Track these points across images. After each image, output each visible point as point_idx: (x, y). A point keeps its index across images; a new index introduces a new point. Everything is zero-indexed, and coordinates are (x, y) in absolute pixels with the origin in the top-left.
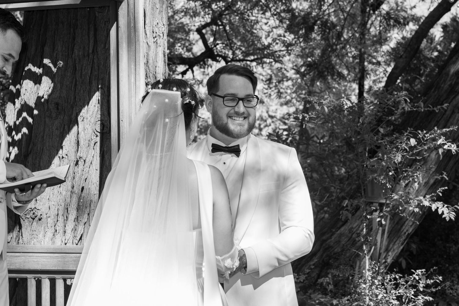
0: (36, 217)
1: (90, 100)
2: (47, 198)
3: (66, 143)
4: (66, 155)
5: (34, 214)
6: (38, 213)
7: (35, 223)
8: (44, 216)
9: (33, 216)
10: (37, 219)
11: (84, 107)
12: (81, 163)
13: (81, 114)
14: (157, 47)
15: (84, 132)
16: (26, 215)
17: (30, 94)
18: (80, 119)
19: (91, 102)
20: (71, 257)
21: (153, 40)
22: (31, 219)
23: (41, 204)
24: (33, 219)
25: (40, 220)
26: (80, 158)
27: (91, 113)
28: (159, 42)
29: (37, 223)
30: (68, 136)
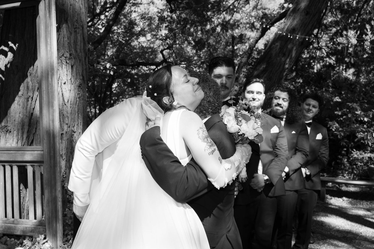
0: (8, 130)
1: (34, 63)
2: (14, 119)
3: (22, 88)
4: (22, 95)
5: (7, 129)
6: (9, 128)
7: (8, 134)
8: (12, 130)
9: (6, 130)
10: (9, 131)
11: (31, 67)
12: (30, 99)
13: (29, 71)
14: (77, 34)
15: (31, 82)
16: (2, 129)
17: (3, 61)
18: (28, 74)
19: (35, 64)
20: (19, 153)
21: (73, 30)
22: (5, 132)
23: (11, 123)
24: (7, 132)
25: (10, 132)
26: (29, 96)
27: (35, 71)
28: (78, 31)
29: (9, 134)
30: (22, 84)
